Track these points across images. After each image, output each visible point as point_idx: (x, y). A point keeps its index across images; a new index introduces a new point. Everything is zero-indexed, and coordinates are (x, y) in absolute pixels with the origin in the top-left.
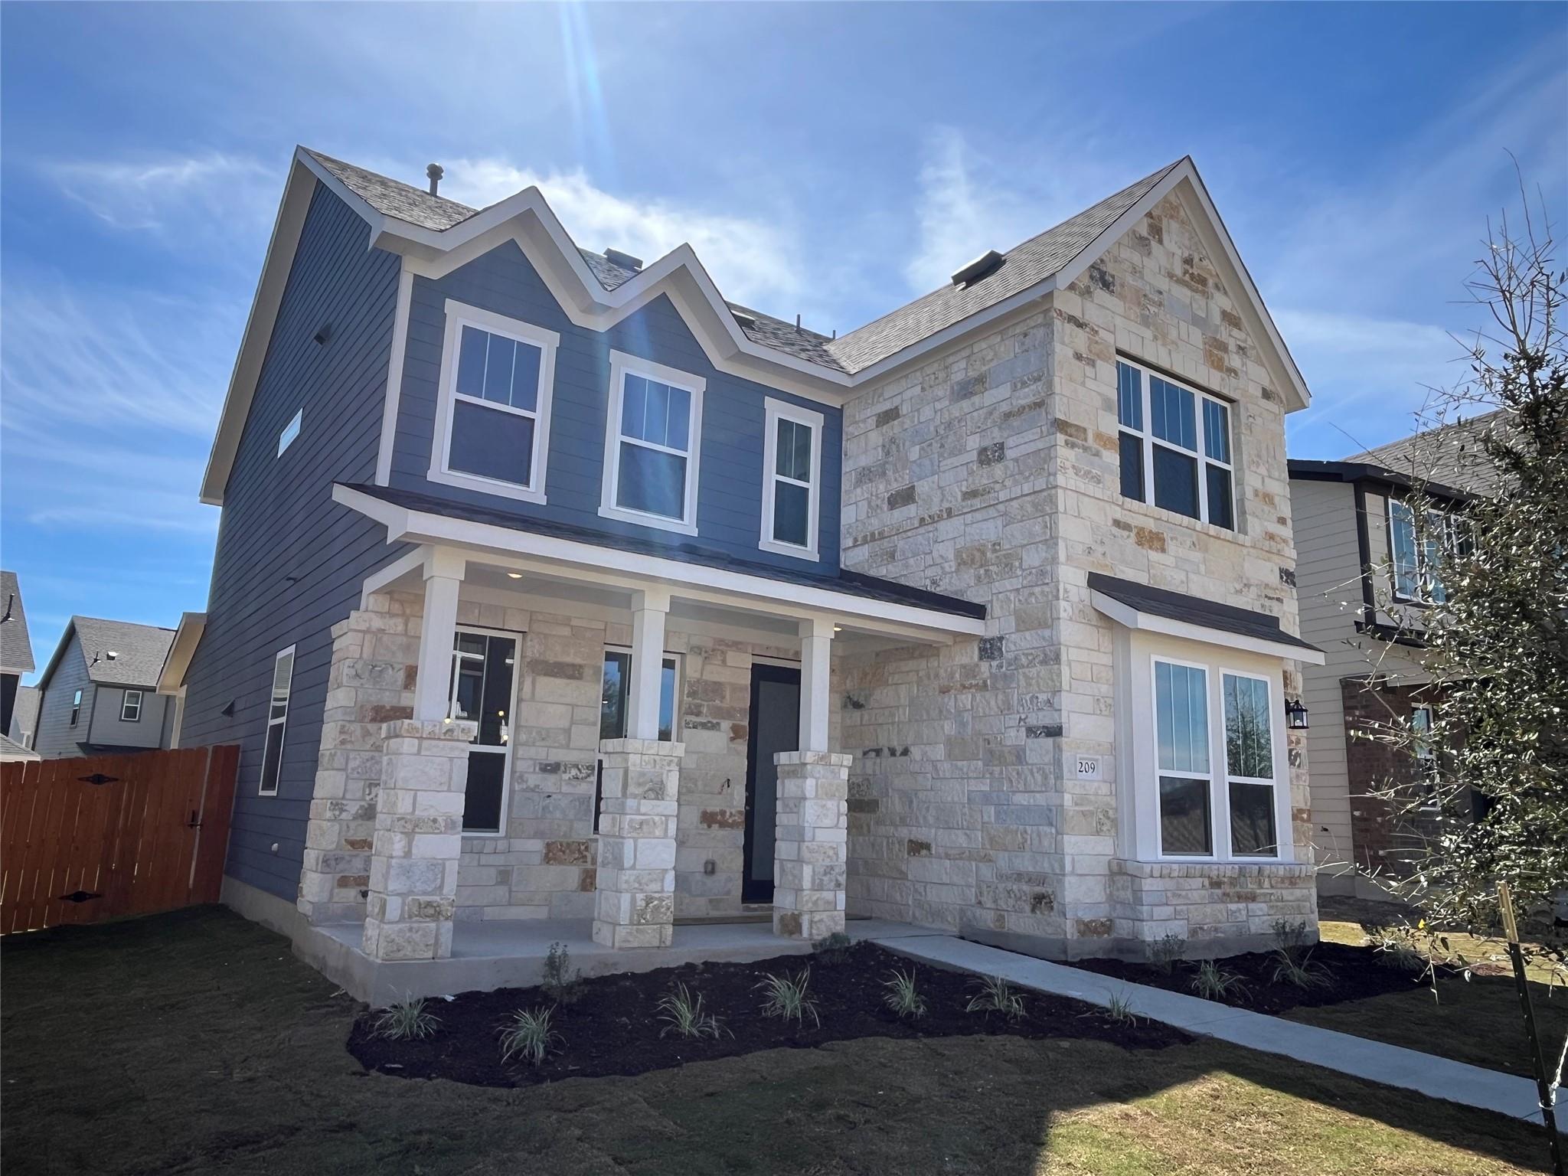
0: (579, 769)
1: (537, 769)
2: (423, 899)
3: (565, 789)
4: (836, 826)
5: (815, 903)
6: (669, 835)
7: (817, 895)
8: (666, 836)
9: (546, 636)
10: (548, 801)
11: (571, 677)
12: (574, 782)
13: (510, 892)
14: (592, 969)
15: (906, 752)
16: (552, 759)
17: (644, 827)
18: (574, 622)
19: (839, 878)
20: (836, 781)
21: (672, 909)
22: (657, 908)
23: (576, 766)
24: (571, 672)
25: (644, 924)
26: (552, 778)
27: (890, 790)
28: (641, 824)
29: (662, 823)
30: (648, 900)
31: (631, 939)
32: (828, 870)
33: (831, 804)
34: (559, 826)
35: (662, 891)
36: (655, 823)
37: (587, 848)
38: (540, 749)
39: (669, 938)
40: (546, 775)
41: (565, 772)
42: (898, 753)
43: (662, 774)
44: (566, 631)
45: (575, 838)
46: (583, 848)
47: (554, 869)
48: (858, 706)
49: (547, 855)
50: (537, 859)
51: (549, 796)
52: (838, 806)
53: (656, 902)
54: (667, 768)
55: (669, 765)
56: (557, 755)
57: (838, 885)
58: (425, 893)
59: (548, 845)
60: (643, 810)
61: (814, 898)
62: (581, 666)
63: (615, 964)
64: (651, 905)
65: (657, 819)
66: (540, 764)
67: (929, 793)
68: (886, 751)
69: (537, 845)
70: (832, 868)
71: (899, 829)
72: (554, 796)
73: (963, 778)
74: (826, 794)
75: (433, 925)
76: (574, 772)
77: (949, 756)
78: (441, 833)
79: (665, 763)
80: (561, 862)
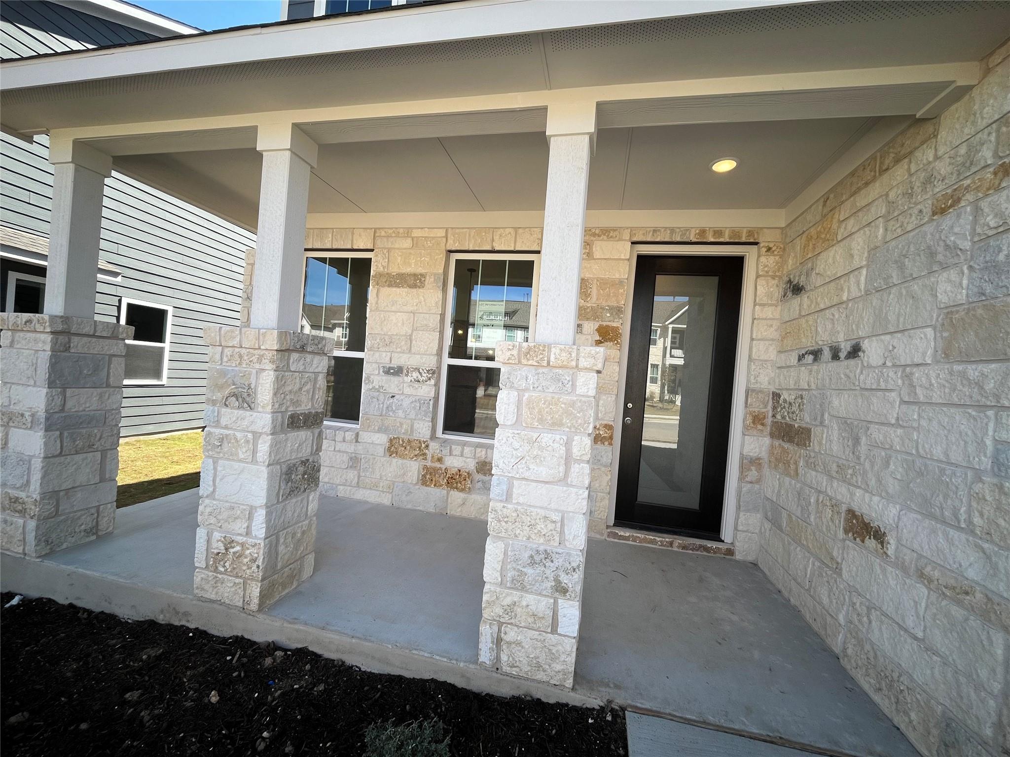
0: (420, 373)
1: (381, 371)
2: (14, 493)
3: (407, 391)
4: (564, 480)
5: (510, 609)
6: (260, 459)
7: (515, 596)
8: (254, 461)
9: (389, 250)
10: (391, 400)
11: (414, 286)
12: (416, 385)
13: (359, 477)
14: (162, 612)
15: (855, 352)
16: (395, 364)
17: (225, 444)
18: (416, 233)
19: (564, 578)
20: (565, 398)
21: (260, 562)
22: (239, 556)
23: (417, 370)
24: (414, 281)
25: (221, 573)
26: (395, 380)
27: (826, 416)
28: (221, 440)
29: (247, 442)
30: (229, 544)
31: (206, 587)
32: (537, 558)
33: (552, 440)
34: (401, 424)
35: (248, 533)
36: (237, 441)
37: (427, 446)
38: (384, 354)
39: (256, 601)
40: (392, 378)
41: (407, 375)
42: (842, 355)
43: (250, 374)
44: (407, 243)
45: (416, 436)
46: (423, 446)
47: (396, 462)
48: (797, 289)
49: (389, 448)
50: (381, 451)
51: (393, 397)
52: (568, 444)
53: (238, 548)
54: (257, 366)
55: (260, 360)
56: (400, 360)
57: (561, 590)
58: (14, 487)
59: (391, 440)
60: (224, 421)
61: (508, 601)
62: (422, 275)
63: (186, 614)
64: (232, 550)
65: (239, 435)
66: (384, 367)
67: (891, 430)
68: (827, 354)
69: (382, 439)
70: (547, 555)
71: (835, 484)
72: (397, 397)
73: (984, 407)
74: (541, 420)
75: (21, 521)
76: (415, 375)
77: (947, 356)
78: (26, 429)
79: (254, 359)
80: (402, 457)
